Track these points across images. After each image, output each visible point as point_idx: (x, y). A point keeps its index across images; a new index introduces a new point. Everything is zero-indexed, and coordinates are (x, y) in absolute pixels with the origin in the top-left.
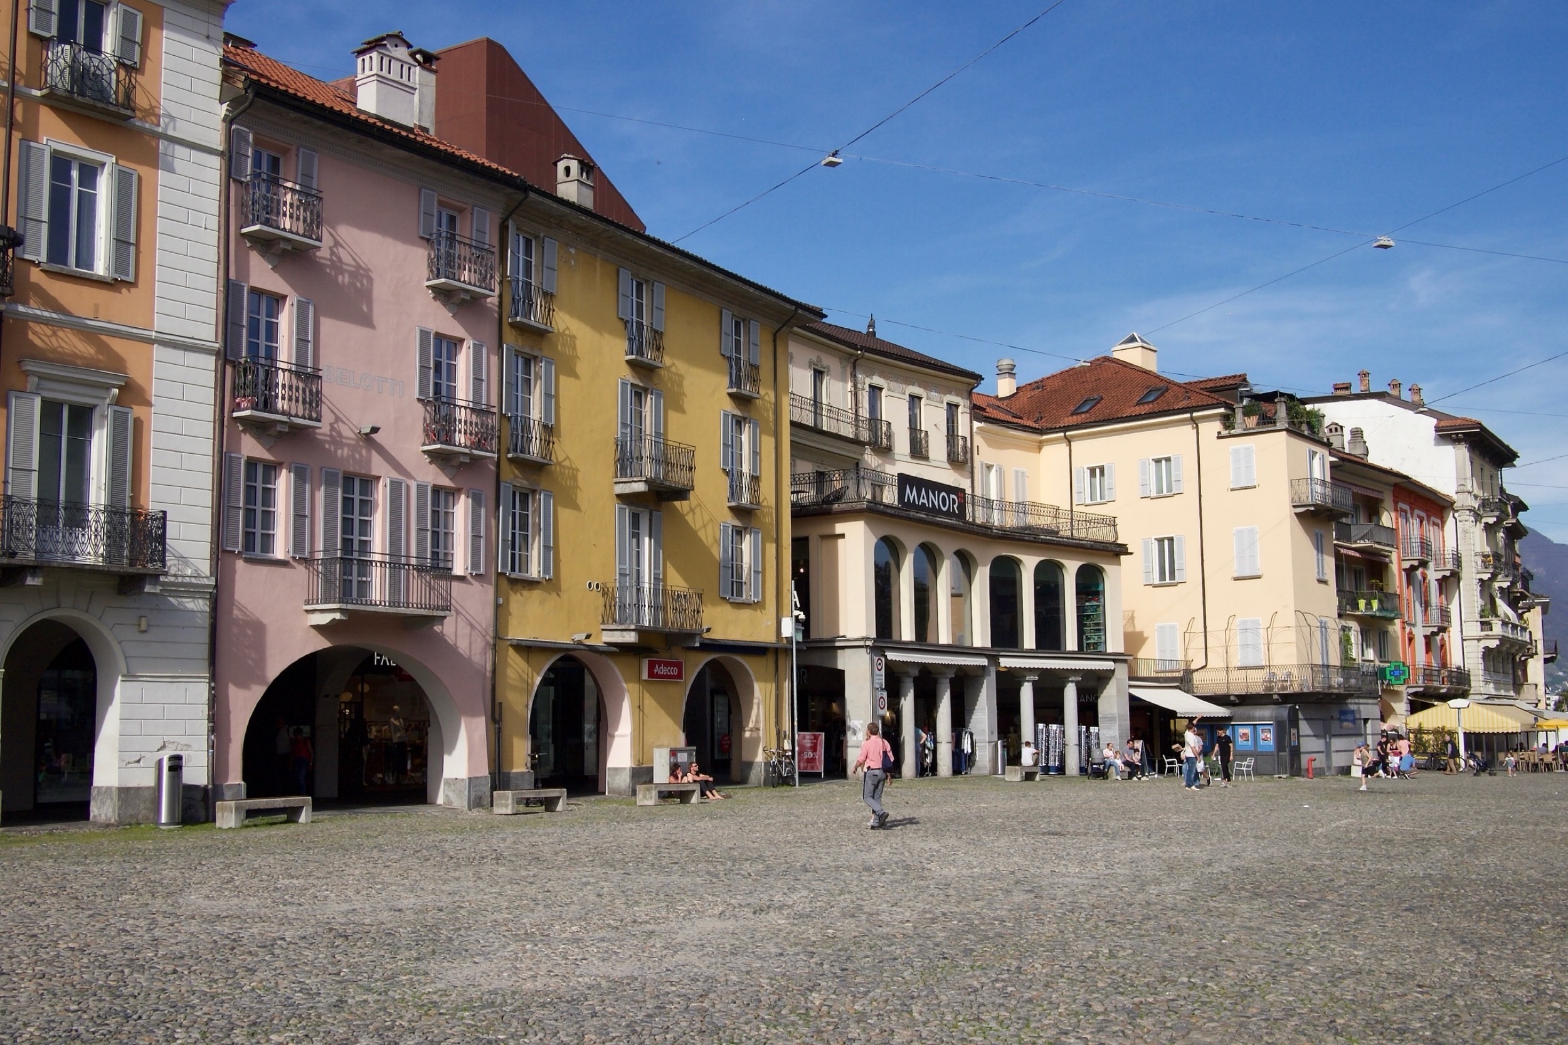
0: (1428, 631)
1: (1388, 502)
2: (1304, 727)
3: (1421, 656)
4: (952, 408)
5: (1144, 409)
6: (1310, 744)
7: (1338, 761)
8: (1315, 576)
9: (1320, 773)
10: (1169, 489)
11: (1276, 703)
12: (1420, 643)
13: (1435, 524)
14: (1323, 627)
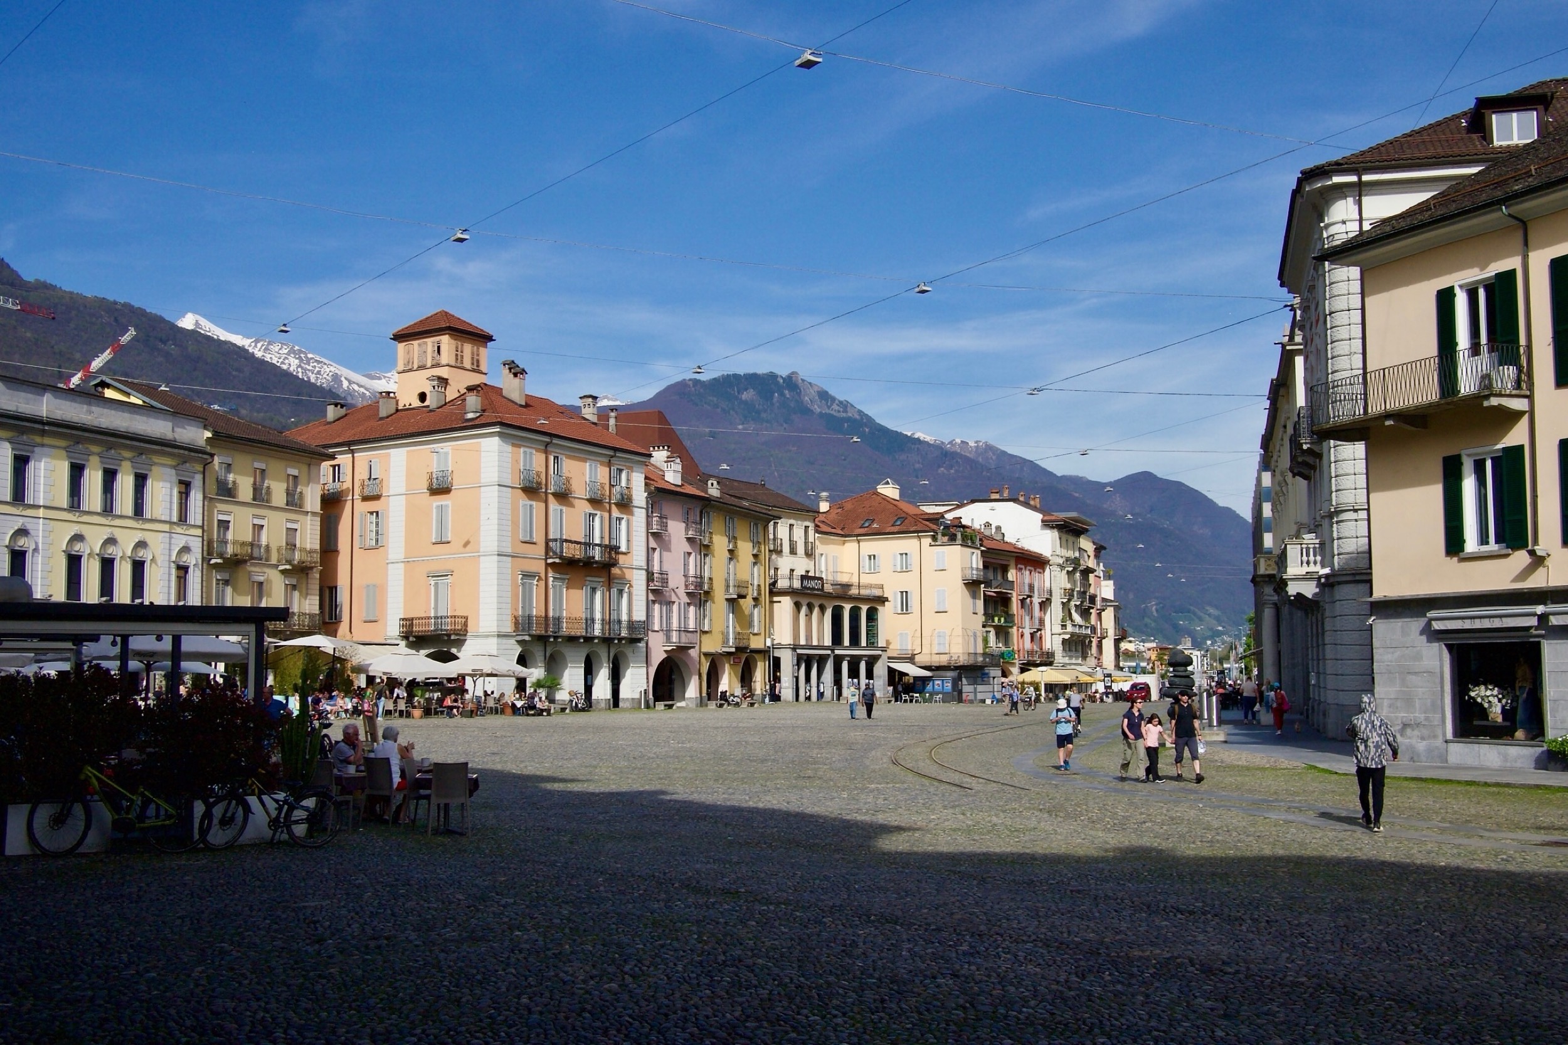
0: (1032, 631)
1: (1012, 563)
2: (964, 681)
3: (1028, 644)
4: (807, 527)
5: (896, 529)
6: (967, 688)
7: (980, 696)
8: (972, 611)
9: (971, 702)
10: (907, 568)
11: (952, 670)
12: (1027, 637)
13: (1040, 573)
14: (975, 636)
